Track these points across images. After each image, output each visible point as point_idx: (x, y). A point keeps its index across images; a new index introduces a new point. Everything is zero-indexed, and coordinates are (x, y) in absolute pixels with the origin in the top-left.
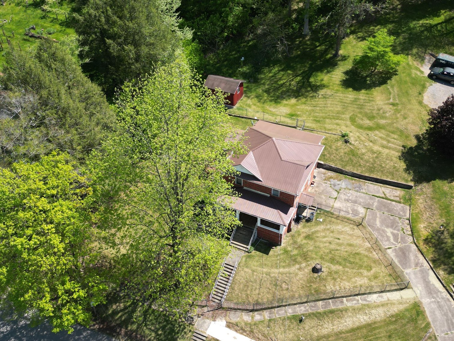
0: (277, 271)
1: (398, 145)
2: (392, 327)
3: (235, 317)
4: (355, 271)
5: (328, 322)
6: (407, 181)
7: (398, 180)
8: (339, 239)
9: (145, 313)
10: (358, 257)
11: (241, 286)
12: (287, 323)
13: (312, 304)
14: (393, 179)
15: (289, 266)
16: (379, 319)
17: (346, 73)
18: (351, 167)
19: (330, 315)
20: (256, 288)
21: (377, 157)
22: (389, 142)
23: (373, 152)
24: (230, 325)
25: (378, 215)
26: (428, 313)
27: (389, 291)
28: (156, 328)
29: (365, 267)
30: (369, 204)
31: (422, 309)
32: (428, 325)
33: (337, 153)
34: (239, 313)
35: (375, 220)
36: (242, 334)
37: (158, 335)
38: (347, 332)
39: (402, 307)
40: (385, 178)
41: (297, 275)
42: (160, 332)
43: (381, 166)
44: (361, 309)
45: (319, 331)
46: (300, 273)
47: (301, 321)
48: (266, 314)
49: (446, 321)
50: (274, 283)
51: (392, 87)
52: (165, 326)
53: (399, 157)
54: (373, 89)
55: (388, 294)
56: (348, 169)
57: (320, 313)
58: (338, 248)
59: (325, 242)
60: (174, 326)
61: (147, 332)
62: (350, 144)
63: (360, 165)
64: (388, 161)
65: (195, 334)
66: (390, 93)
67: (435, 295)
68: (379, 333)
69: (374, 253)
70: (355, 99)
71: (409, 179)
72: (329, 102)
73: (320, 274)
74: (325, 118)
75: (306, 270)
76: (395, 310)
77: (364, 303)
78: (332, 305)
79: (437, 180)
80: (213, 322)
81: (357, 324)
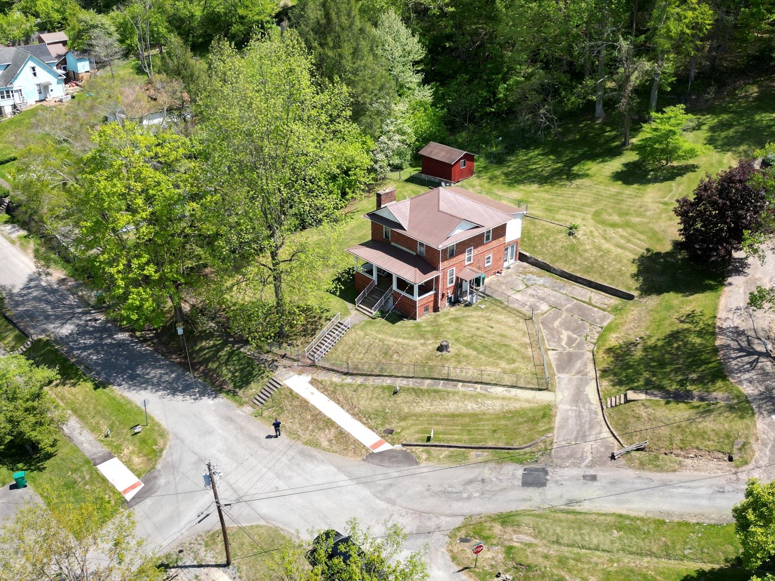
0: (394, 340)
1: (639, 247)
2: (503, 422)
3: (322, 376)
4: (491, 359)
5: (427, 401)
6: (630, 289)
7: (617, 286)
8: (492, 327)
9: (231, 354)
10: (504, 348)
11: (346, 348)
12: (378, 391)
13: (419, 380)
14: (611, 284)
15: (412, 338)
16: (491, 411)
17: (626, 165)
18: (563, 264)
19: (433, 394)
20: (361, 353)
21: (601, 256)
22: (629, 241)
23: (599, 249)
24: (313, 382)
25: (563, 316)
26: (558, 419)
27: (521, 388)
28: (235, 369)
29: (507, 359)
30: (561, 304)
31: (553, 413)
32: (550, 429)
33: (553, 245)
34: (331, 374)
35: (556, 320)
36: (323, 392)
37: (234, 376)
38: (445, 416)
39: (526, 405)
40: (600, 282)
41: (416, 348)
42: (237, 374)
43: (602, 267)
44: (474, 397)
45: (412, 408)
46: (421, 348)
47: (395, 393)
48: (359, 380)
49: (578, 431)
50: (384, 351)
51: (679, 184)
52: (245, 368)
53: (634, 260)
54: (651, 185)
55: (519, 391)
56: (559, 266)
57: (422, 390)
58: (485, 335)
59: (472, 327)
60: (253, 369)
61: (225, 372)
62: (575, 237)
63: (575, 263)
64: (614, 263)
65: (271, 381)
66: (671, 191)
67: (580, 405)
68: (483, 425)
69: (530, 350)
70: (618, 193)
71: (634, 287)
72: (580, 192)
73: (444, 353)
74: (560, 208)
75: (430, 347)
76: (517, 405)
77: (483, 392)
78: (441, 385)
79: (671, 293)
80: (297, 376)
81: (462, 410)
